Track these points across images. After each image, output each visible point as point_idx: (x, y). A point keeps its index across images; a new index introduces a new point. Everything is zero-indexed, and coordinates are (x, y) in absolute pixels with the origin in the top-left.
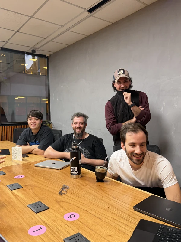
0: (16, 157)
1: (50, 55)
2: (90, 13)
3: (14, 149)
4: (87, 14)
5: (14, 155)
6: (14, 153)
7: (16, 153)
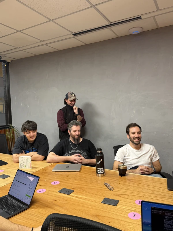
0: (24, 165)
1: (11, 61)
2: (74, 36)
3: (22, 159)
4: (72, 36)
5: (22, 164)
6: (22, 162)
7: (24, 162)
